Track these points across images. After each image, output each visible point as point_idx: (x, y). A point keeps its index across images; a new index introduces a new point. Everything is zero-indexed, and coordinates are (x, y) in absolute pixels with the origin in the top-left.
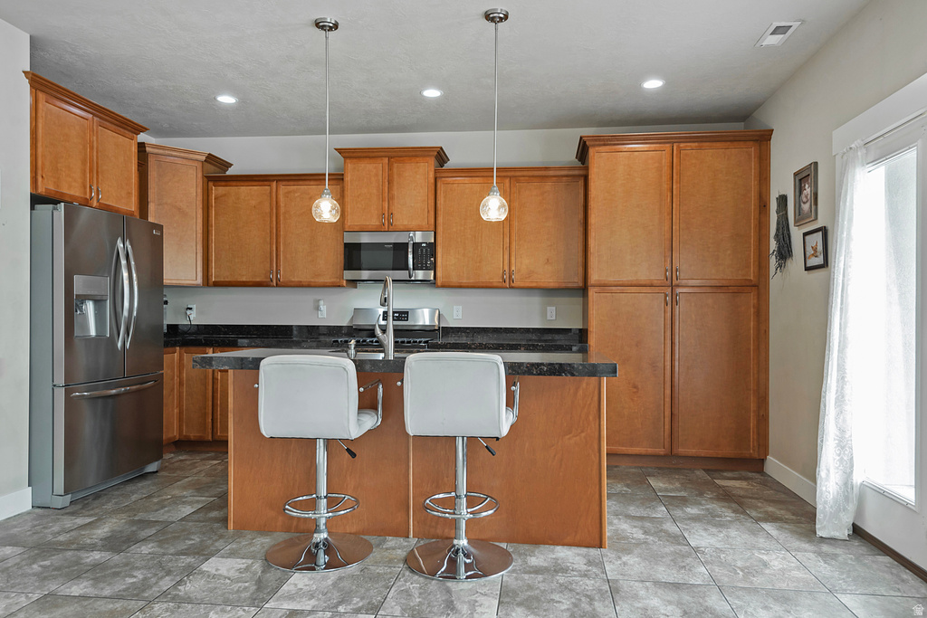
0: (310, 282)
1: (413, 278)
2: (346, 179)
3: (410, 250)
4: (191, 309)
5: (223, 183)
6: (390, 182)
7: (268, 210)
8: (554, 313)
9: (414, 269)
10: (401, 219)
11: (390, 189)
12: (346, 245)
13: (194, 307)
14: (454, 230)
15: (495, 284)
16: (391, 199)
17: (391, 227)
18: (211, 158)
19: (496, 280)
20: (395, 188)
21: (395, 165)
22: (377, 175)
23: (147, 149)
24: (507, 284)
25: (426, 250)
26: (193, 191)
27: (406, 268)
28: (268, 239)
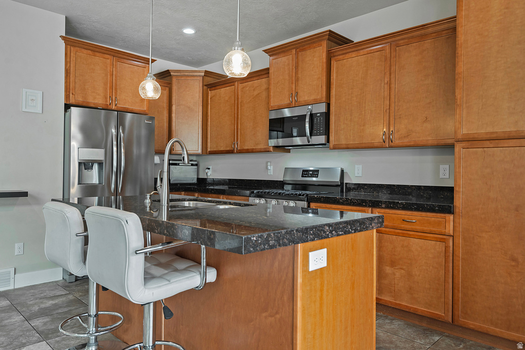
0: (253, 149)
1: (310, 143)
2: (270, 72)
3: (307, 120)
4: (209, 169)
5: (214, 88)
6: (297, 67)
7: (233, 102)
8: (447, 172)
9: (311, 135)
10: (304, 97)
11: (296, 73)
12: (271, 121)
13: (210, 167)
14: (344, 99)
15: (376, 145)
16: (297, 80)
17: (296, 103)
18: (207, 73)
19: (378, 140)
20: (300, 71)
21: (300, 53)
22: (288, 64)
23: (172, 73)
24: (388, 145)
25: (320, 119)
26: (197, 95)
27: (305, 135)
28: (233, 122)
